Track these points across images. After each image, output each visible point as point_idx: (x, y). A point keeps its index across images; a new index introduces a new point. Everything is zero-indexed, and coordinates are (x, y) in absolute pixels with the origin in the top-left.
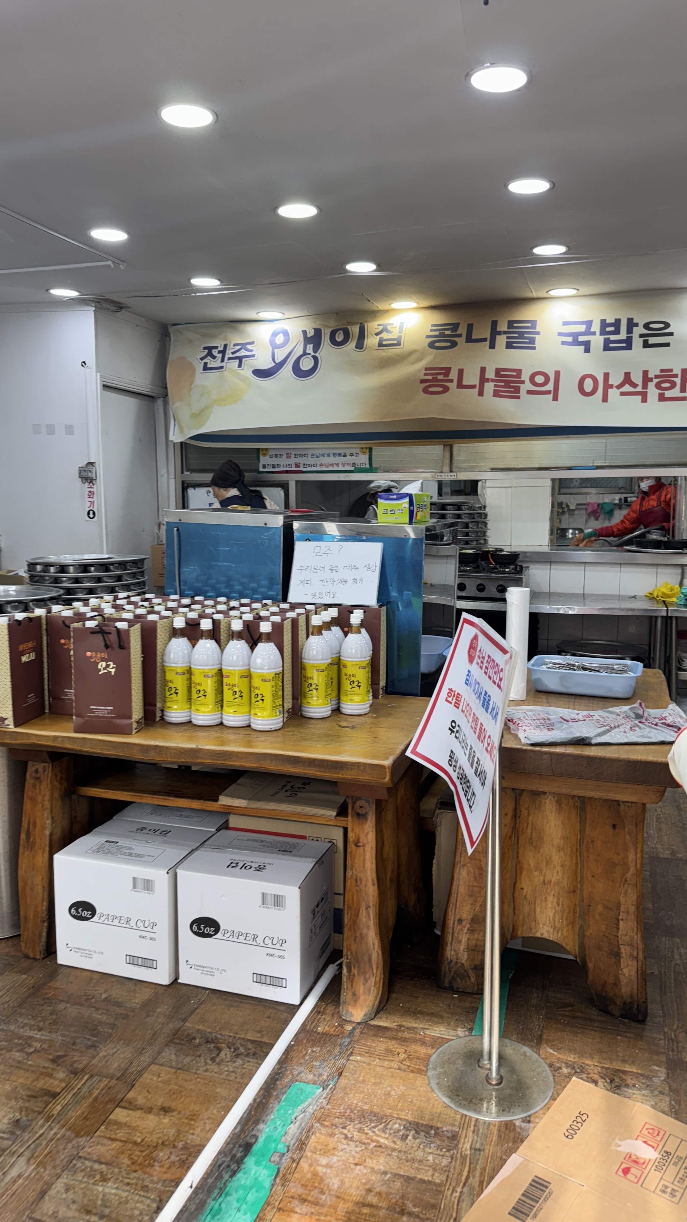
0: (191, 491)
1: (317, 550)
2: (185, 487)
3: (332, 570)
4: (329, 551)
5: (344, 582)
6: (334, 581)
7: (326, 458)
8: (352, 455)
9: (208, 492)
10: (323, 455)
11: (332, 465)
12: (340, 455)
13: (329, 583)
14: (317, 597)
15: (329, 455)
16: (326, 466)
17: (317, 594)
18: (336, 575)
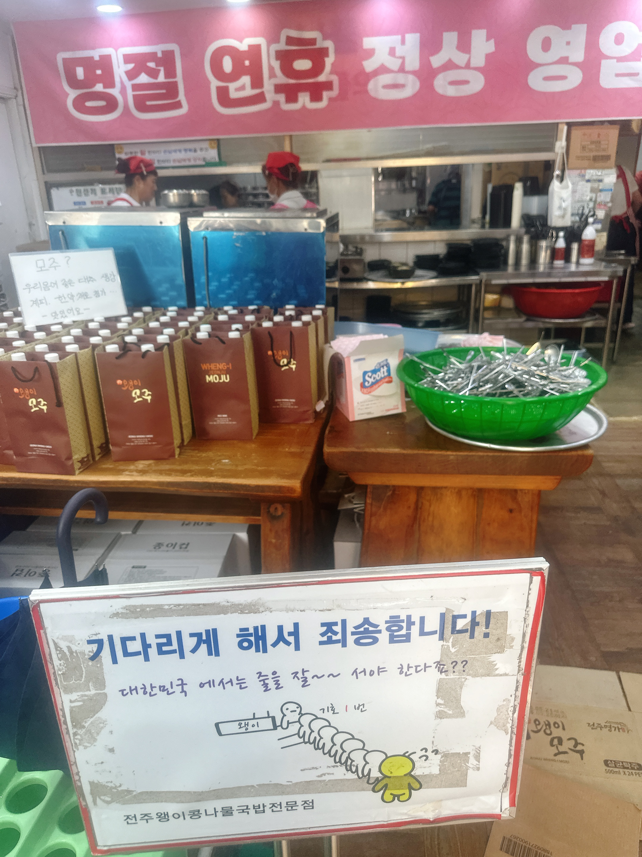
0: (54, 192)
1: (40, 264)
2: (48, 187)
3: (66, 285)
4: (55, 264)
5: (84, 296)
6: (73, 296)
7: (178, 153)
8: (201, 149)
9: (71, 192)
10: (175, 151)
11: (184, 160)
12: (190, 150)
13: (67, 299)
14: (60, 316)
15: (180, 151)
16: (179, 161)
17: (58, 313)
18: (70, 290)
